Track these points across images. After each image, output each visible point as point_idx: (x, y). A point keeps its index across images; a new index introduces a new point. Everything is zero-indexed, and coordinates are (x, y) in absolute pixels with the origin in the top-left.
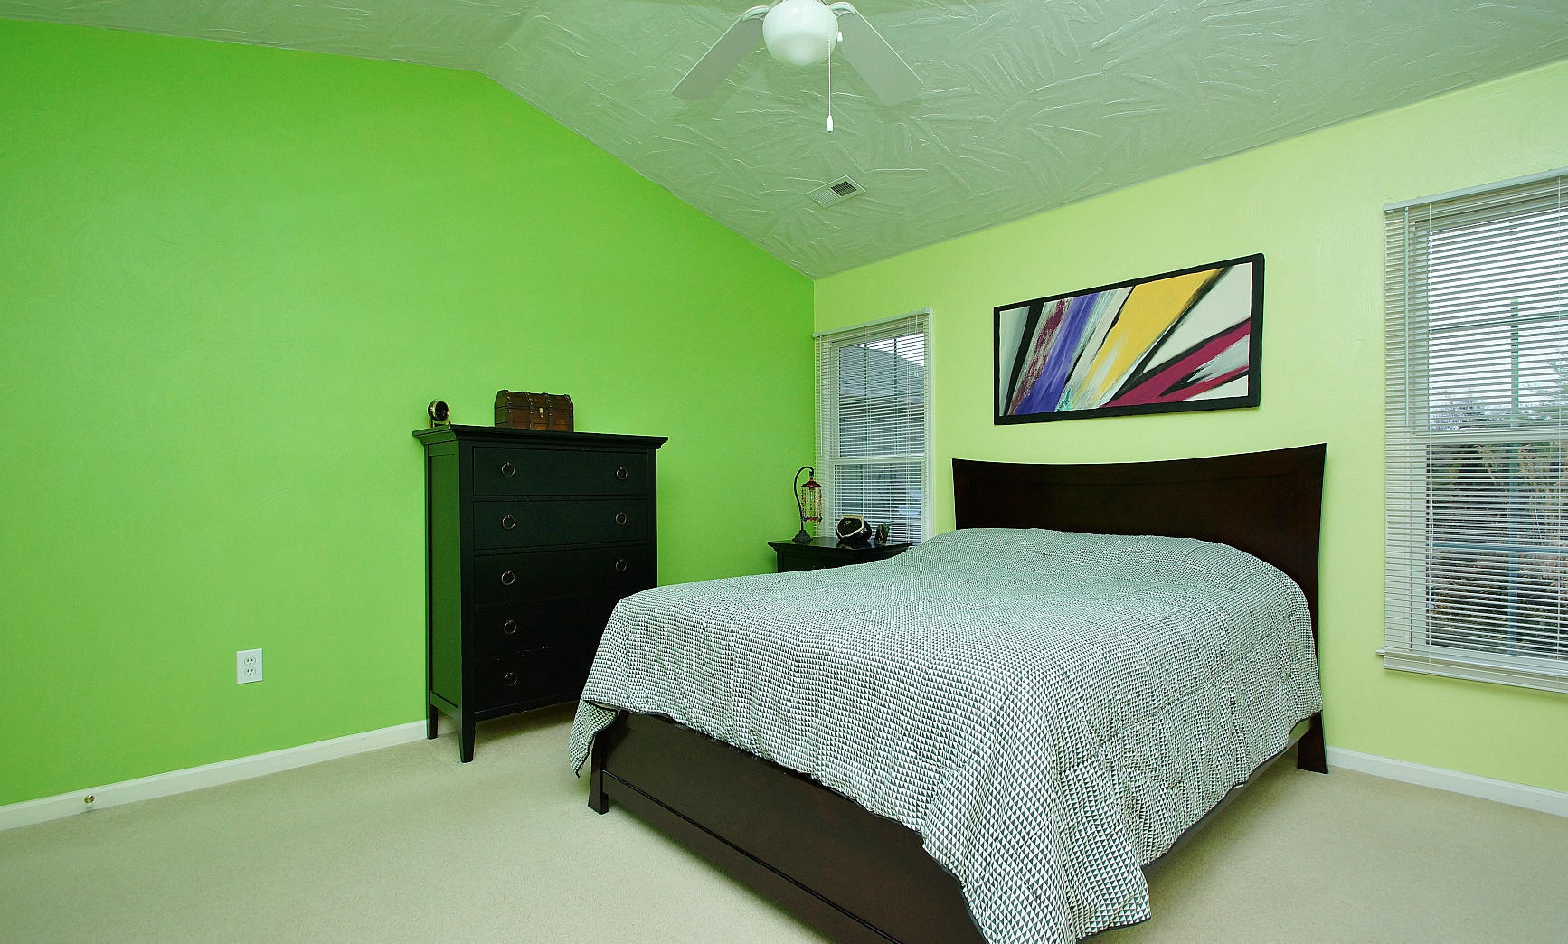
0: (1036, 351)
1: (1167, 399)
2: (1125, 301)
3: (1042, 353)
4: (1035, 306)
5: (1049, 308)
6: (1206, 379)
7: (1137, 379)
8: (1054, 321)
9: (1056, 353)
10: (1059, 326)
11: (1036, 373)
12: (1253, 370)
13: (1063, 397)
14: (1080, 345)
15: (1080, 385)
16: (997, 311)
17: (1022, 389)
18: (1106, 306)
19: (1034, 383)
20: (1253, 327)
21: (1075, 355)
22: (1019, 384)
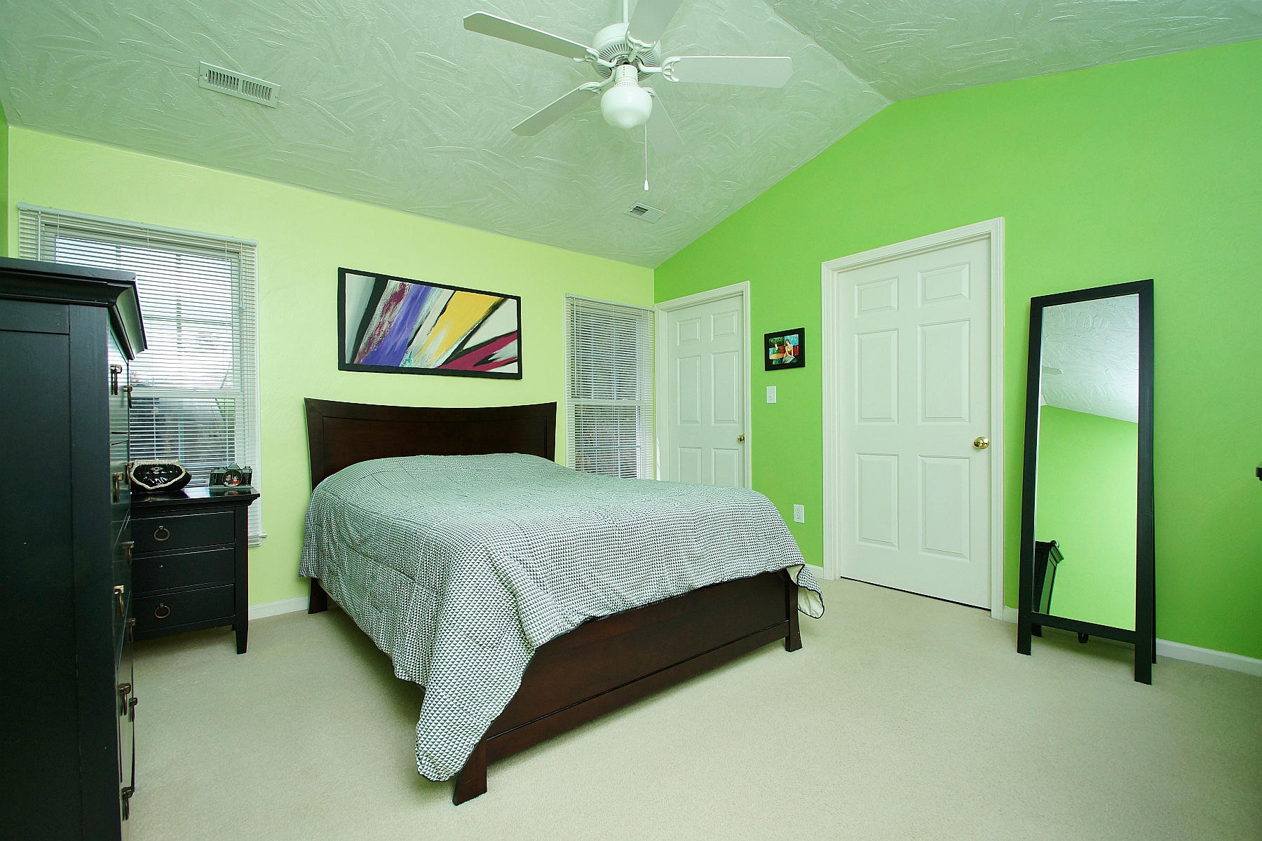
0: (381, 316)
1: (478, 369)
2: (450, 299)
3: (387, 318)
4: (381, 281)
5: (392, 286)
6: (498, 360)
7: (459, 353)
8: (397, 297)
9: (400, 321)
10: (402, 302)
11: (382, 333)
12: (519, 359)
13: (406, 357)
14: (420, 320)
15: (420, 350)
16: (342, 273)
17: (369, 343)
18: (437, 299)
19: (380, 341)
20: (517, 335)
21: (416, 327)
22: (366, 339)
